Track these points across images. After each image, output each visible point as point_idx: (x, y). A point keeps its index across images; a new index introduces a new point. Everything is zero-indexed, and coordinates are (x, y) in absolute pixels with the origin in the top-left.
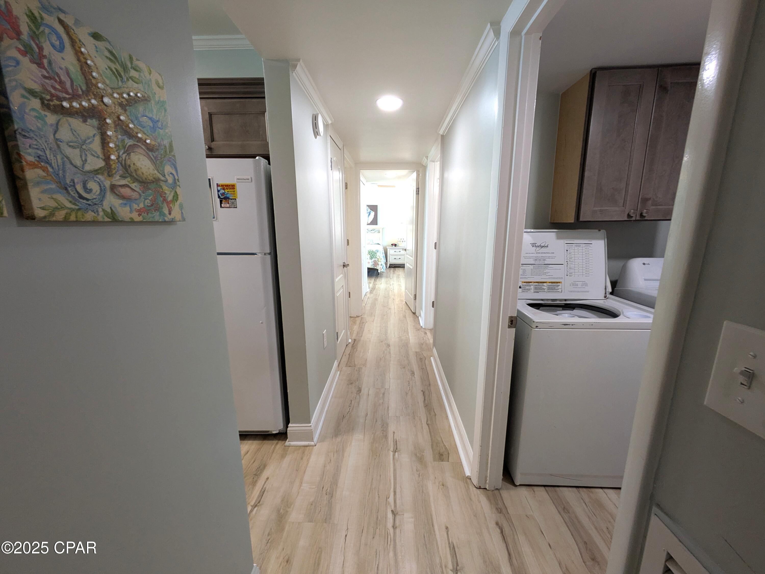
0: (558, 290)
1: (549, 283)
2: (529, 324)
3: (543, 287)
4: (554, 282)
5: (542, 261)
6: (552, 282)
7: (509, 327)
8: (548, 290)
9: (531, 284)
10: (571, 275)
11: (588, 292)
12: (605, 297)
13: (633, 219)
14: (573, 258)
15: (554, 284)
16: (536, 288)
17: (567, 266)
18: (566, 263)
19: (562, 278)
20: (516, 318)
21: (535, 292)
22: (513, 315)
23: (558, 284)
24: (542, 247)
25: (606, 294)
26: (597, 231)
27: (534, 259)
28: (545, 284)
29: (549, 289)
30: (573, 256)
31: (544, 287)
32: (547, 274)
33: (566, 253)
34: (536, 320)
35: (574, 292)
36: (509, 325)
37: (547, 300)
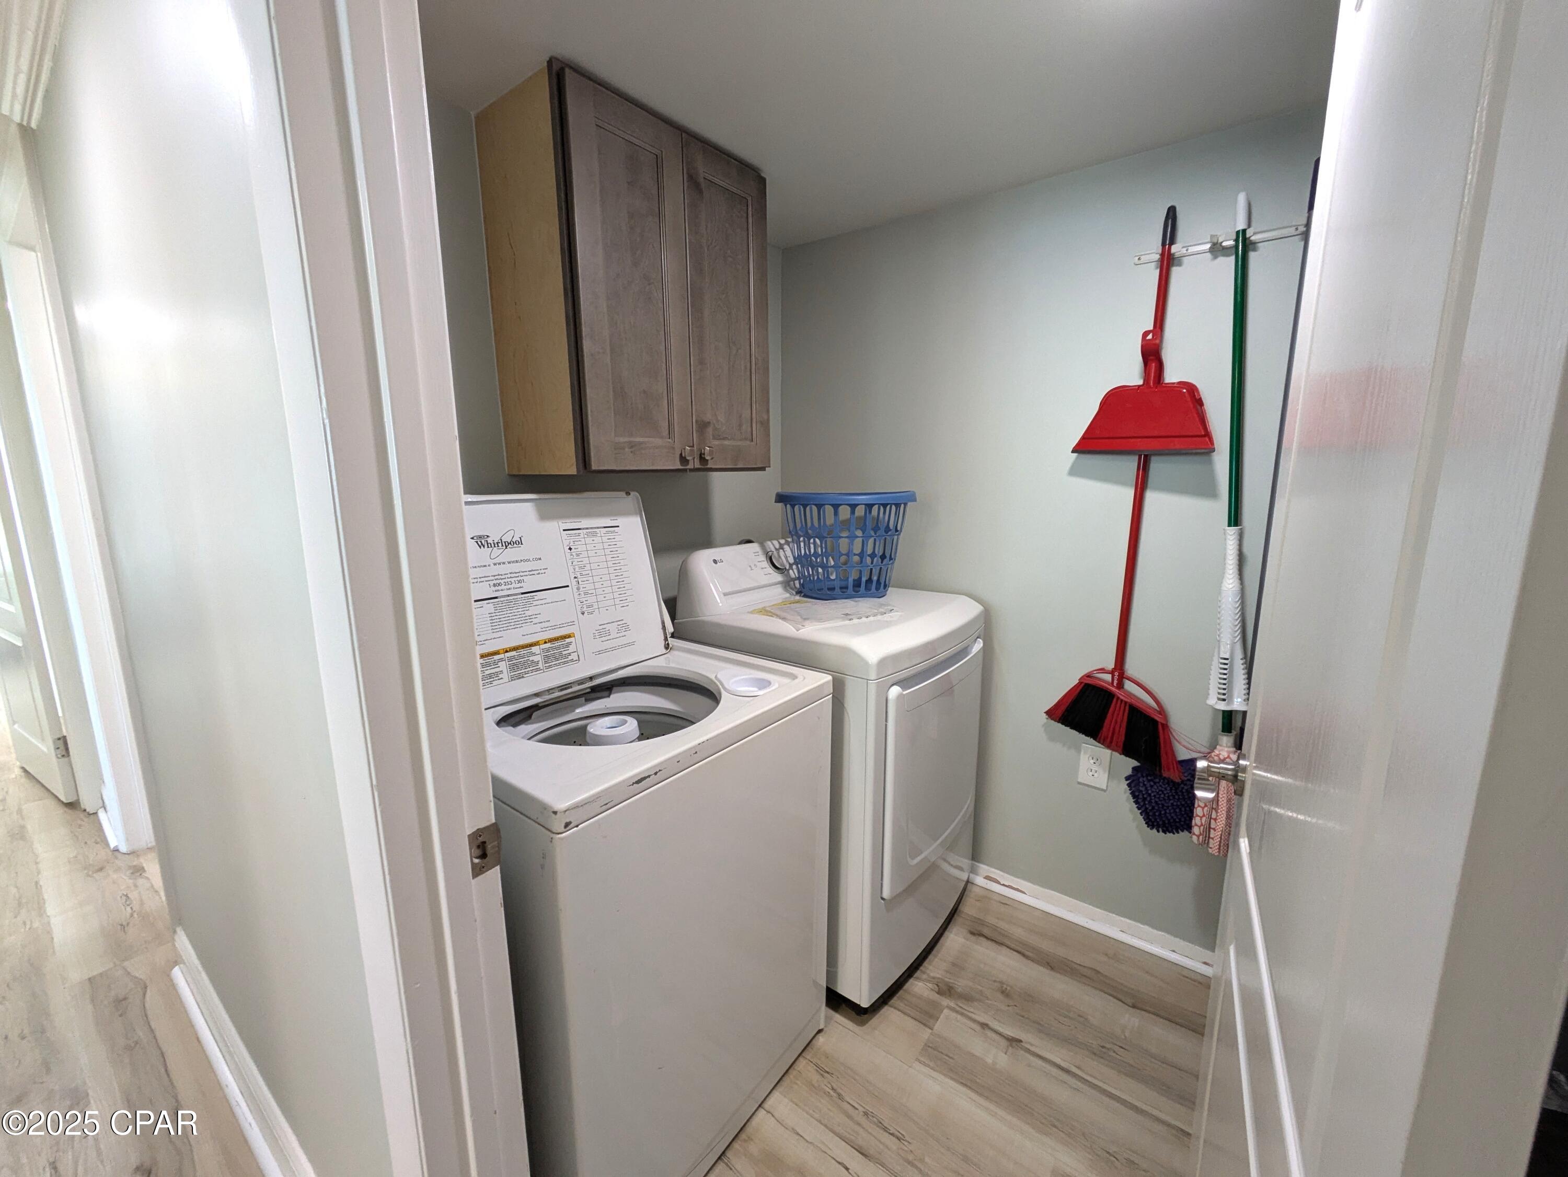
0: (570, 658)
1: (545, 643)
2: (541, 820)
3: (531, 658)
4: (556, 639)
5: (514, 585)
6: (551, 640)
7: (477, 871)
8: (546, 662)
9: (496, 657)
10: (590, 610)
11: (633, 643)
12: (667, 647)
13: (690, 466)
14: (588, 567)
15: (557, 644)
16: (513, 667)
17: (578, 589)
18: (574, 582)
19: (572, 623)
20: (494, 829)
21: (512, 679)
22: (482, 825)
23: (568, 640)
24: (507, 545)
25: (666, 639)
26: (623, 494)
27: (492, 583)
28: (535, 649)
29: (547, 659)
30: (586, 561)
31: (536, 658)
32: (535, 621)
33: (568, 555)
34: (561, 806)
35: (606, 651)
36: (474, 866)
37: (550, 691)
